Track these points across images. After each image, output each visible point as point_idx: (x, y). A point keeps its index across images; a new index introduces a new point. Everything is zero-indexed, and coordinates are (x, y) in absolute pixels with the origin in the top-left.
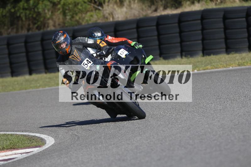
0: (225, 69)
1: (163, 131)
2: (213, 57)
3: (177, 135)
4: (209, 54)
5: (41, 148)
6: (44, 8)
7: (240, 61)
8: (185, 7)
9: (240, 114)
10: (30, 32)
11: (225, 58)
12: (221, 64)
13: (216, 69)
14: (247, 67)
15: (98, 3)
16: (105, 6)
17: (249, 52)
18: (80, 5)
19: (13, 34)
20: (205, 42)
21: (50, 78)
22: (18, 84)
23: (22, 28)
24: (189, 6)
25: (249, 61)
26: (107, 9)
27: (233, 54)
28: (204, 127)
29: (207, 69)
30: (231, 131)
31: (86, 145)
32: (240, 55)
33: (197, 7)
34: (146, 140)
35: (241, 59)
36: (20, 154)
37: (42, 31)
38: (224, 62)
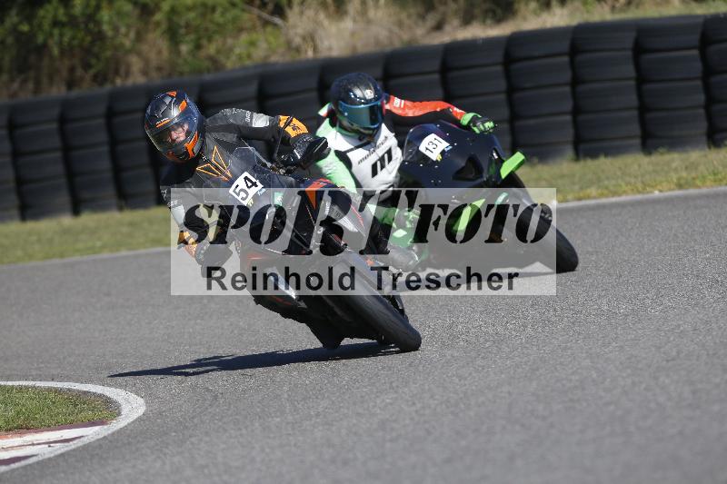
0: (639, 197)
1: (461, 378)
2: (604, 163)
3: (499, 390)
4: (593, 154)
5: (106, 427)
6: (116, 21)
7: (684, 174)
8: (525, 19)
9: (682, 328)
10: (75, 93)
11: (640, 166)
12: (628, 184)
13: (613, 196)
14: (704, 190)
15: (270, 7)
16: (293, 15)
17: (710, 148)
18: (219, 11)
19: (26, 96)
20: (581, 118)
21: (131, 224)
22: (39, 241)
23: (51, 79)
24: (536, 13)
25: (709, 174)
26: (299, 22)
27: (662, 154)
28: (579, 364)
29: (589, 197)
30: (656, 378)
31: (237, 417)
32: (684, 156)
33: (558, 18)
34: (410, 403)
35: (686, 168)
36: (44, 443)
37: (108, 87)
38: (636, 177)
